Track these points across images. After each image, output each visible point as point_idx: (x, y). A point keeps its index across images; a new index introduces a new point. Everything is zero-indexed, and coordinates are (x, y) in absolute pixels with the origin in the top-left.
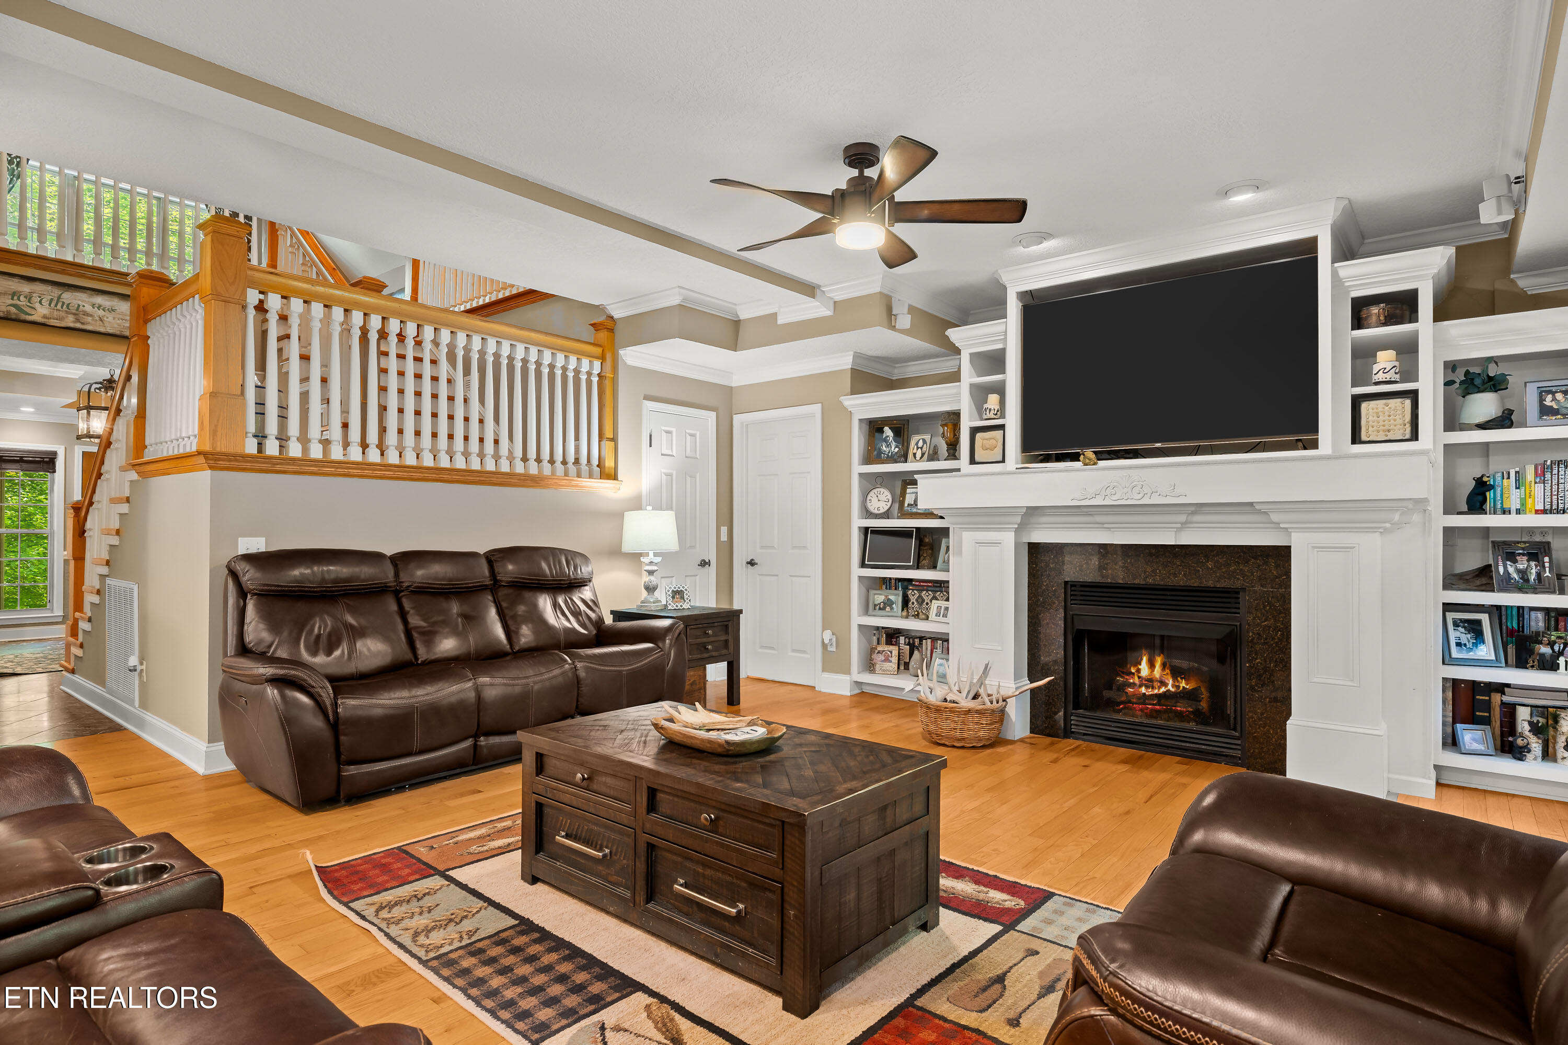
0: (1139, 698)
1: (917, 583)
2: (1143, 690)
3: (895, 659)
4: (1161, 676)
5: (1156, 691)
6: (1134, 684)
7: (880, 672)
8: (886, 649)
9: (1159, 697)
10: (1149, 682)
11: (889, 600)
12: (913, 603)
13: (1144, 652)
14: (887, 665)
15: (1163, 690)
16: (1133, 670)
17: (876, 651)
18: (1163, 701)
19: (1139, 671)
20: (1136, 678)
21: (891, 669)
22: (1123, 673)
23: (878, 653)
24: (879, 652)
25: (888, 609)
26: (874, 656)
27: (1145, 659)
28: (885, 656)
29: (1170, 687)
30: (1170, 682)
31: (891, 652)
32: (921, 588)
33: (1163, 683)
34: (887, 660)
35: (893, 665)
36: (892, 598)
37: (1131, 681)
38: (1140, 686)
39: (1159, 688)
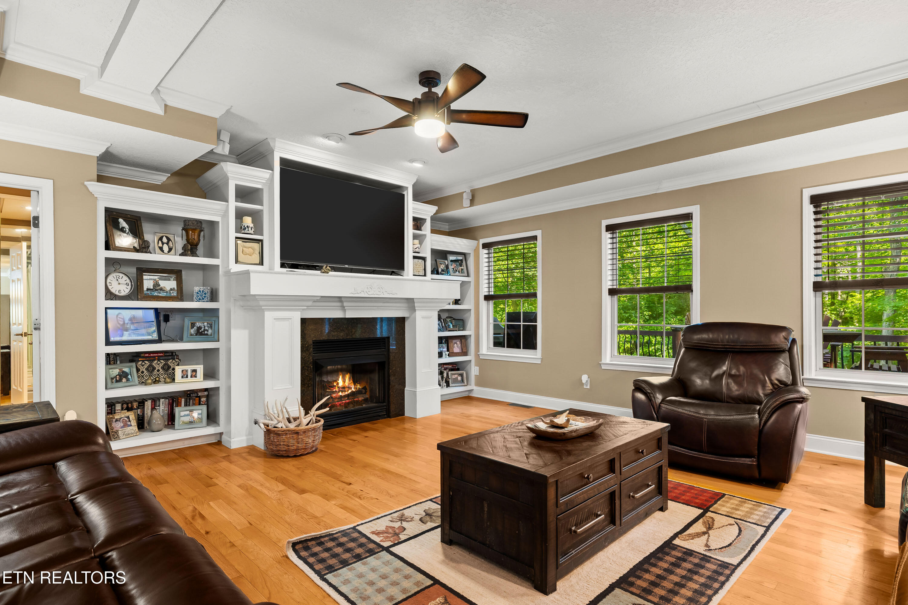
0: (338, 398)
1: (147, 355)
2: (340, 394)
3: (134, 423)
4: (349, 384)
5: (346, 393)
6: (336, 391)
7: (124, 437)
8: (123, 416)
9: (348, 396)
10: (343, 389)
11: (123, 372)
12: (158, 371)
13: (340, 373)
14: (128, 429)
15: (350, 391)
16: (335, 384)
17: (114, 420)
18: (350, 397)
19: (338, 384)
20: (337, 388)
21: (133, 431)
22: (330, 387)
23: (115, 421)
24: (117, 420)
25: (124, 380)
26: (114, 424)
27: (341, 377)
28: (123, 422)
29: (353, 389)
30: (353, 387)
31: (128, 417)
32: (152, 359)
33: (350, 388)
34: (126, 425)
35: (134, 427)
36: (126, 370)
37: (334, 390)
38: (339, 392)
39: (348, 391)
